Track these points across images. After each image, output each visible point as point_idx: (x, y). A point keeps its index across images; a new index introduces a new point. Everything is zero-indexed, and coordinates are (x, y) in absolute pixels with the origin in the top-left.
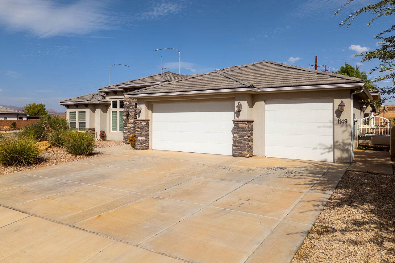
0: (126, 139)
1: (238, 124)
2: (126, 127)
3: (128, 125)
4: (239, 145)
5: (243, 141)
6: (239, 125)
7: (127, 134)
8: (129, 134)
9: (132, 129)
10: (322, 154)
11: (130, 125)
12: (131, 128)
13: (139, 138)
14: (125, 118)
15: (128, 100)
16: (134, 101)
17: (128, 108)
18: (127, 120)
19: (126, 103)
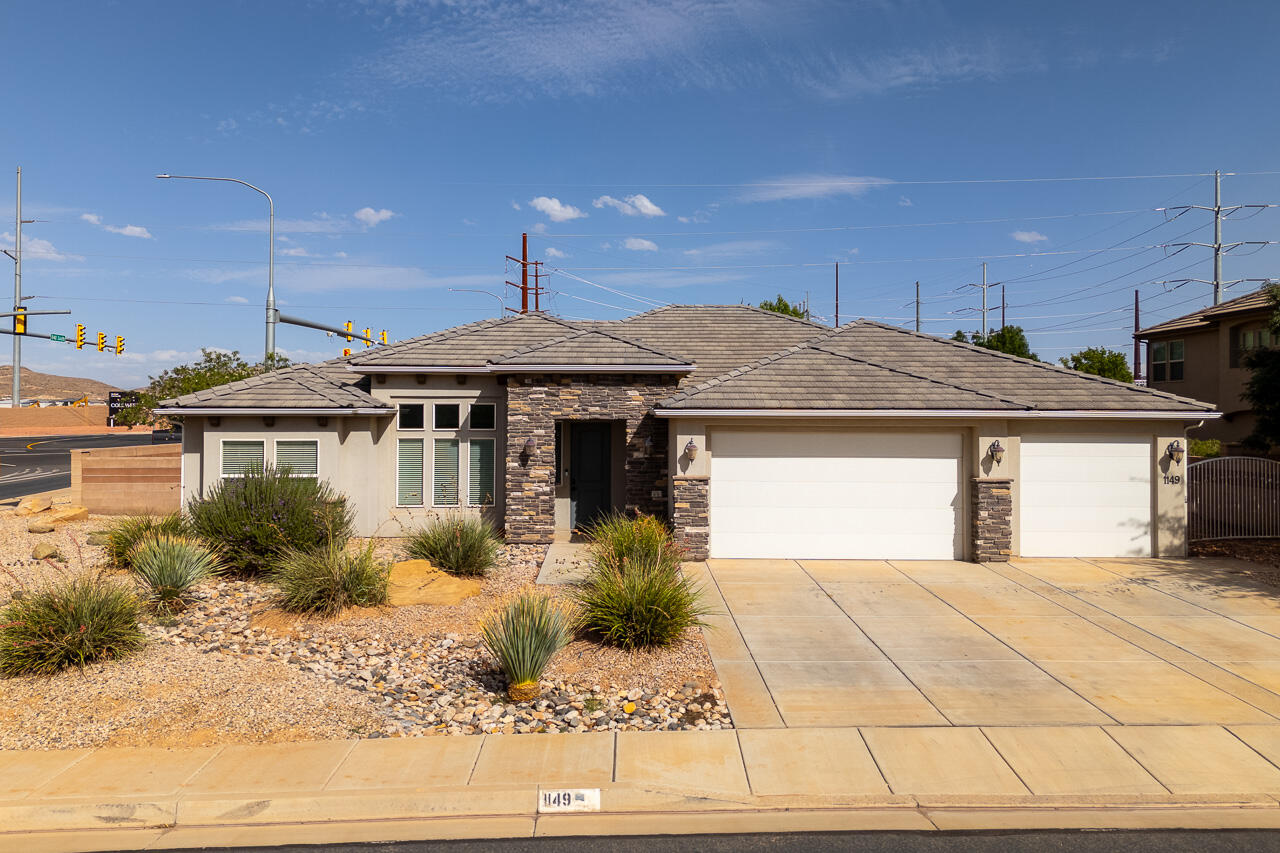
0: (520, 531)
1: (989, 488)
2: (519, 494)
3: (526, 486)
4: (993, 535)
5: (1002, 527)
6: (994, 490)
7: (525, 513)
8: (532, 513)
9: (542, 497)
10: (1133, 539)
11: (534, 486)
12: (538, 495)
13: (688, 529)
14: (516, 464)
15: (528, 409)
16: (553, 413)
17: (526, 433)
18: (522, 470)
19: (520, 417)
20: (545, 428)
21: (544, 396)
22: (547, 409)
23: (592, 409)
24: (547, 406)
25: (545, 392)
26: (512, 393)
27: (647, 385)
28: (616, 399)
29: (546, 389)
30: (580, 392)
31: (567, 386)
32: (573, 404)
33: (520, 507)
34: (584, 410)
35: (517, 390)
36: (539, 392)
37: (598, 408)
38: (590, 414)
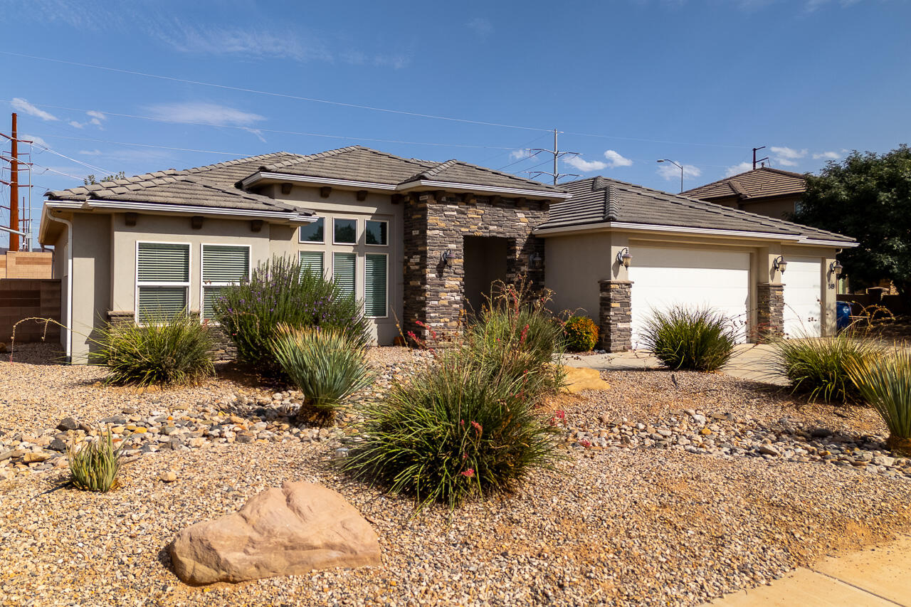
0: (437, 337)
2: (436, 302)
3: (443, 295)
5: (780, 318)
7: (442, 320)
9: (454, 306)
11: (448, 296)
12: (450, 303)
13: (620, 325)
14: (434, 275)
15: (443, 225)
16: (463, 229)
17: (442, 246)
18: (438, 281)
19: (437, 232)
20: (457, 243)
21: (455, 213)
22: (458, 226)
23: (492, 228)
24: (458, 223)
25: (456, 210)
26: (431, 209)
27: (530, 209)
28: (509, 220)
29: (457, 207)
30: (483, 212)
31: (474, 205)
32: (479, 221)
33: (437, 315)
34: (486, 228)
35: (434, 207)
36: (452, 209)
37: (496, 227)
38: (490, 232)
